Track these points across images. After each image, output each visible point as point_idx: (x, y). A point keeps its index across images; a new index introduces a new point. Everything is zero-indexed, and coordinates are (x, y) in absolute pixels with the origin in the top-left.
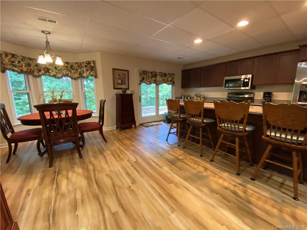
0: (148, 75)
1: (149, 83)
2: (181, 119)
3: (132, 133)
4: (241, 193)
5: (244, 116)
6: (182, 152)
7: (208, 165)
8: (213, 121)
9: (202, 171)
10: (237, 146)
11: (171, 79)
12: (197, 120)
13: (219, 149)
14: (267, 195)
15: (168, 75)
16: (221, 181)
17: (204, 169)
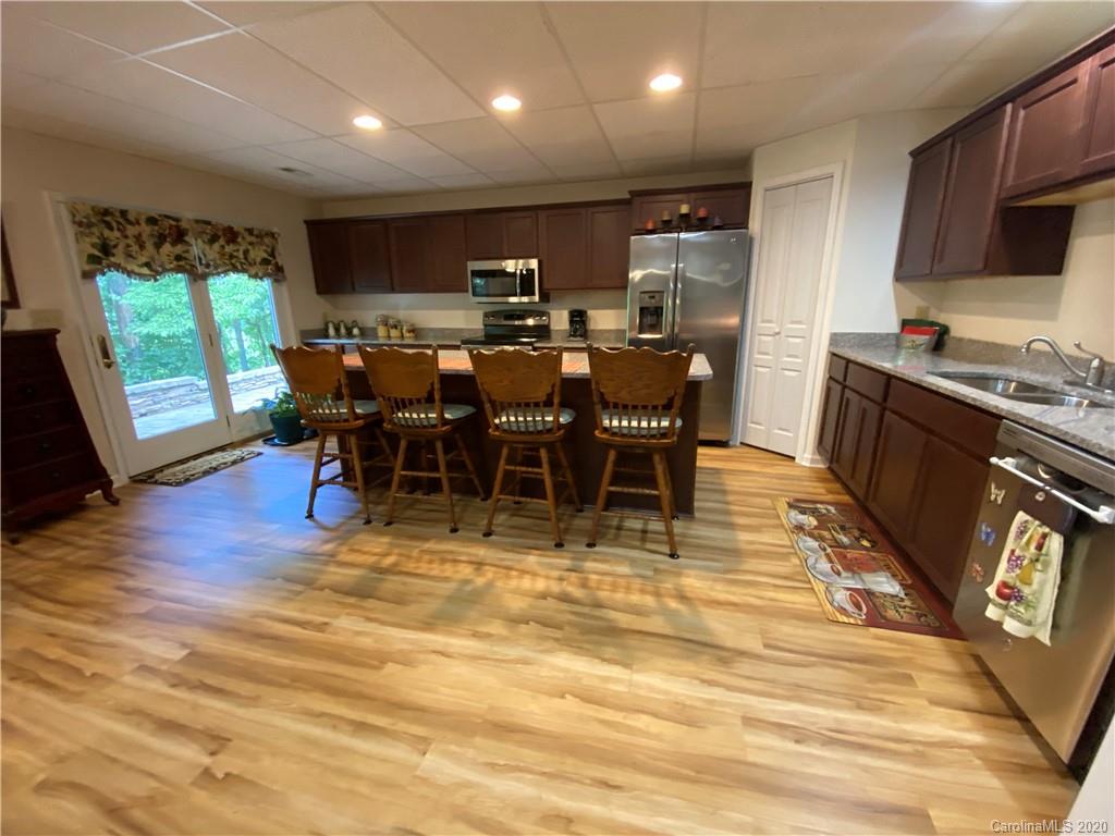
0: (131, 231)
1: (145, 271)
2: (360, 422)
3: (104, 532)
4: (577, 593)
5: (553, 386)
6: (386, 540)
7: (481, 552)
8: (469, 410)
9: (471, 577)
10: (545, 470)
11: (265, 255)
12: (423, 416)
13: (501, 493)
14: (624, 569)
15: (246, 234)
16: (526, 583)
17: (475, 566)
